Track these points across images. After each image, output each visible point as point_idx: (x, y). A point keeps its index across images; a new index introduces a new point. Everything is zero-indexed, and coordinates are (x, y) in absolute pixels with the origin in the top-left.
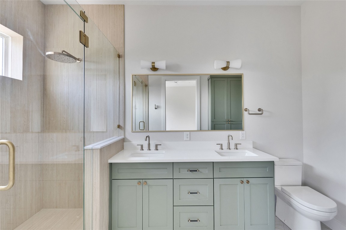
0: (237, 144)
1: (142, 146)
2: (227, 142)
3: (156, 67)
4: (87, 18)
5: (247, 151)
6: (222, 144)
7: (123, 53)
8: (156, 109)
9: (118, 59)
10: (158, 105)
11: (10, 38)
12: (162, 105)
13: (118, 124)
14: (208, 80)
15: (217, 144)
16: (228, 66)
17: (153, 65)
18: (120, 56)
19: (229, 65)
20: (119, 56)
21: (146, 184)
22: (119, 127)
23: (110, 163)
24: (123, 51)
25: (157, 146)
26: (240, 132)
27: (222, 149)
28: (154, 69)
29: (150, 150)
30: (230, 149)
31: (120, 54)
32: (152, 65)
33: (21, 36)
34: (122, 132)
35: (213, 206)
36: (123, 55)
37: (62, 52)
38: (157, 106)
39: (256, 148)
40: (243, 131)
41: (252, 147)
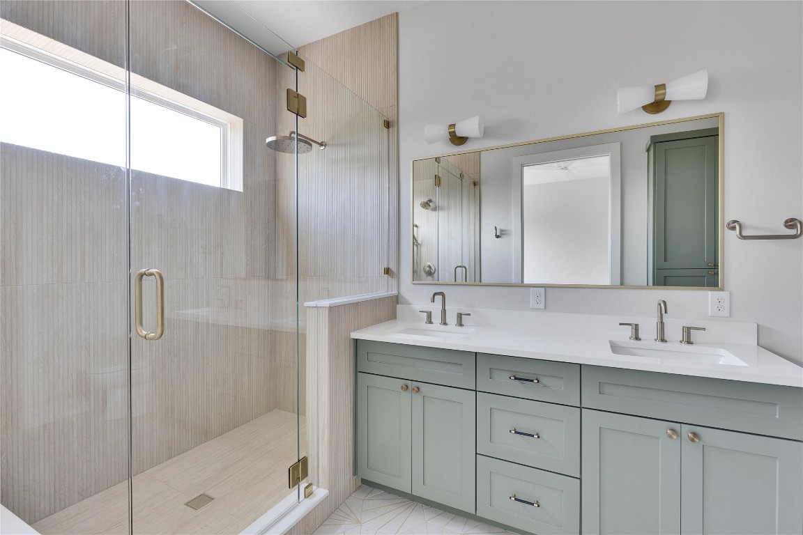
0: (689, 329)
1: (429, 315)
2: (656, 320)
3: (459, 134)
4: (303, 63)
5: (722, 352)
6: (637, 325)
7: (396, 117)
8: (498, 237)
9: (386, 130)
10: (503, 228)
11: (229, 126)
12: (514, 226)
13: (386, 266)
14: (648, 150)
15: (621, 324)
16: (659, 98)
17: (450, 130)
18: (391, 125)
19: (665, 94)
20: (388, 125)
21: (417, 392)
22: (387, 271)
23: (354, 339)
24: (396, 112)
25: (460, 316)
26: (710, 292)
27: (637, 338)
28: (458, 140)
29: (445, 324)
30: (663, 340)
31: (390, 120)
32: (450, 133)
33: (240, 119)
34: (394, 282)
35: (579, 480)
36: (396, 119)
37: (290, 135)
38: (501, 231)
39: (768, 345)
40: (722, 290)
41: (753, 342)
